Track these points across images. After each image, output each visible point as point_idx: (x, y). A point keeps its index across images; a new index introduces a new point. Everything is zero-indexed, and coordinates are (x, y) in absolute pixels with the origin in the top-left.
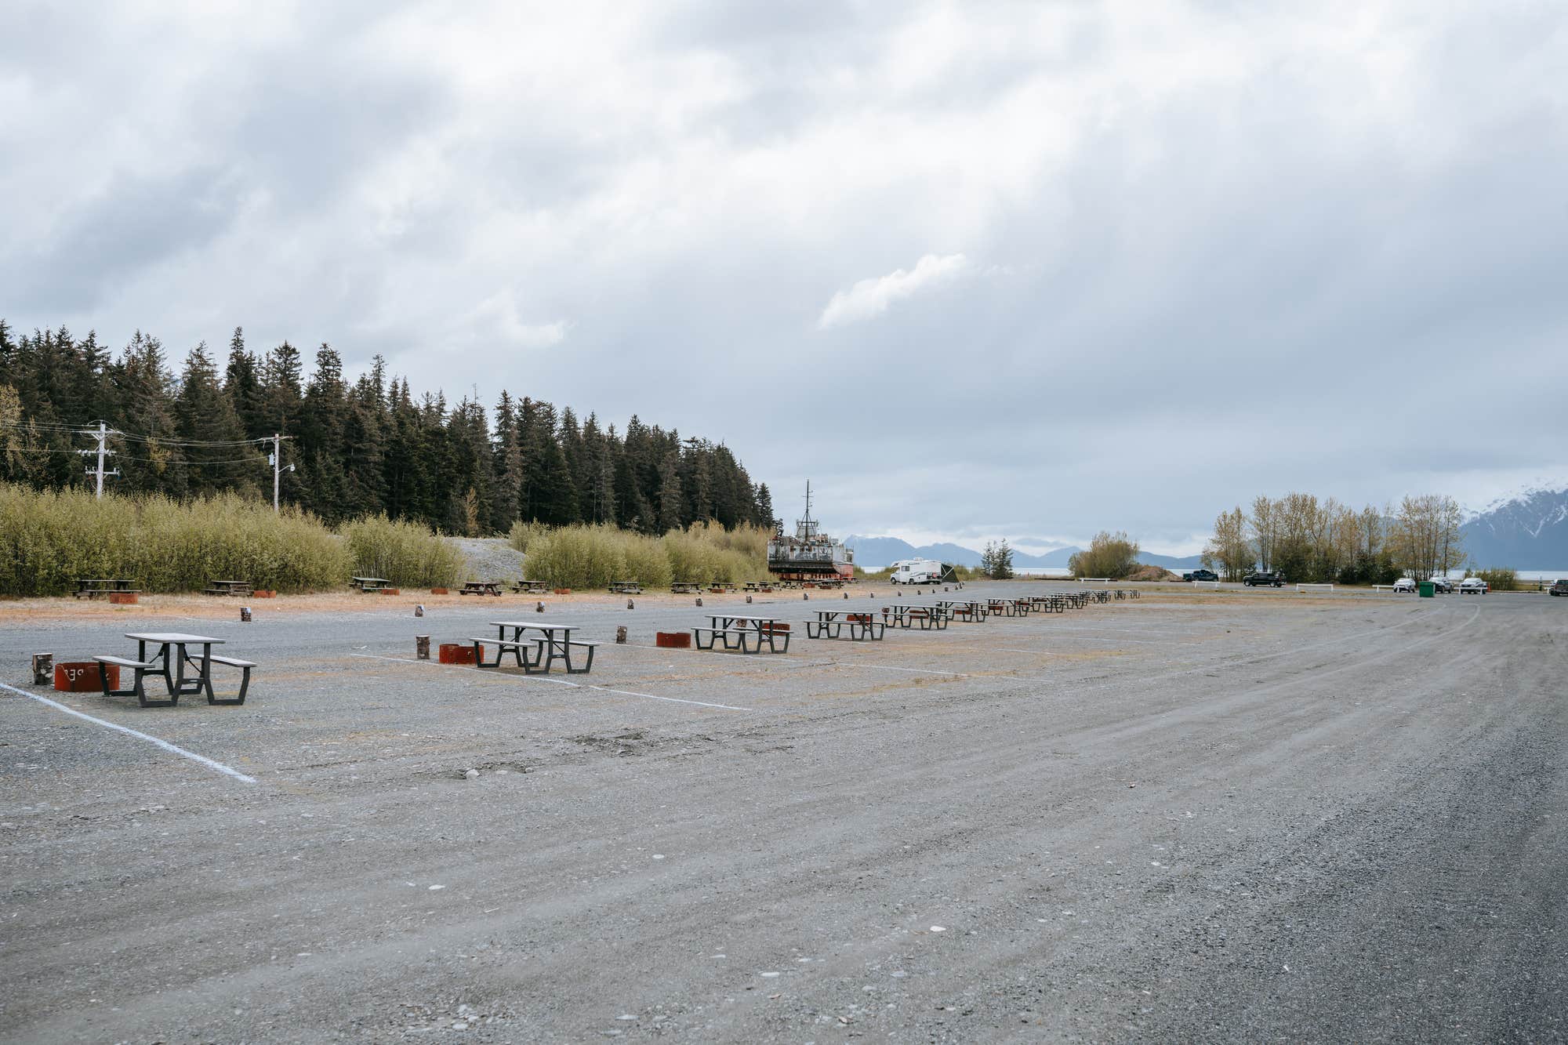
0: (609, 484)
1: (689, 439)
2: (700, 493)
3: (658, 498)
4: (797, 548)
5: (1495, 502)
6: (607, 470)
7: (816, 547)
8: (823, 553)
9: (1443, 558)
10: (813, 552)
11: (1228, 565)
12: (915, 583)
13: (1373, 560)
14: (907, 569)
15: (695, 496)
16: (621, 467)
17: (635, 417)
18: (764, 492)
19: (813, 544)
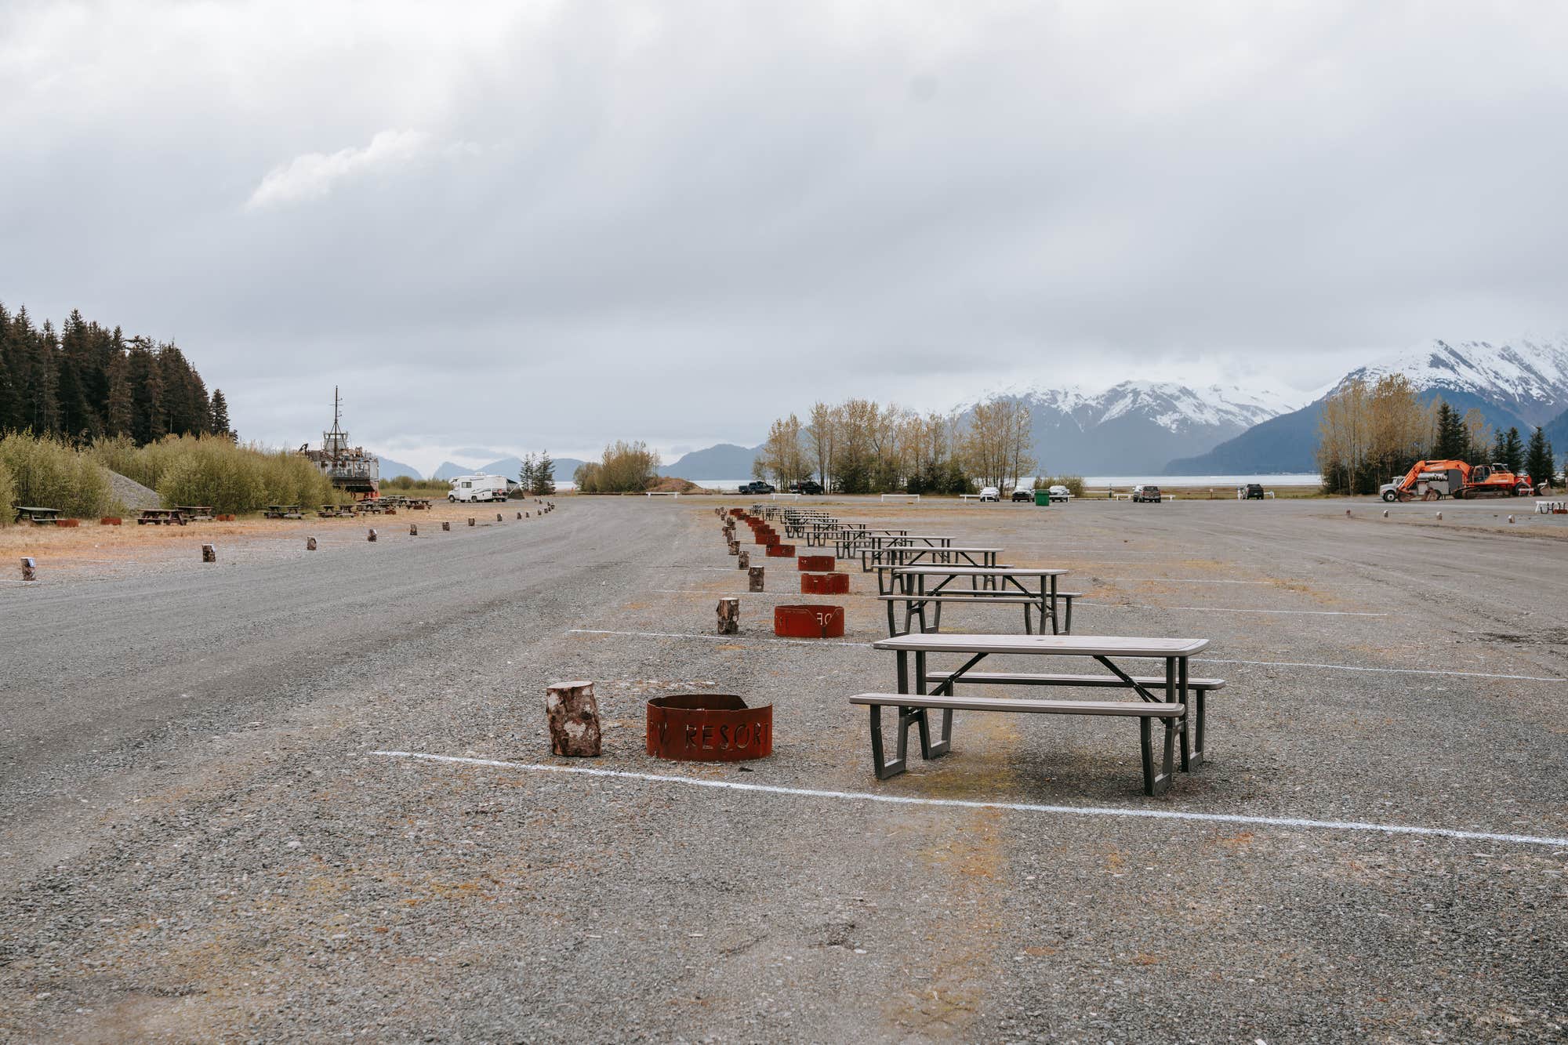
0: (53, 392)
1: (133, 338)
2: (153, 401)
3: (106, 407)
4: (330, 463)
5: (958, 406)
6: (50, 375)
7: (351, 463)
8: (359, 468)
9: (1014, 466)
10: (347, 468)
11: (781, 475)
12: (478, 501)
13: (941, 468)
14: (469, 485)
15: (147, 405)
16: (65, 370)
17: (76, 312)
18: (218, 398)
19: (347, 459)
